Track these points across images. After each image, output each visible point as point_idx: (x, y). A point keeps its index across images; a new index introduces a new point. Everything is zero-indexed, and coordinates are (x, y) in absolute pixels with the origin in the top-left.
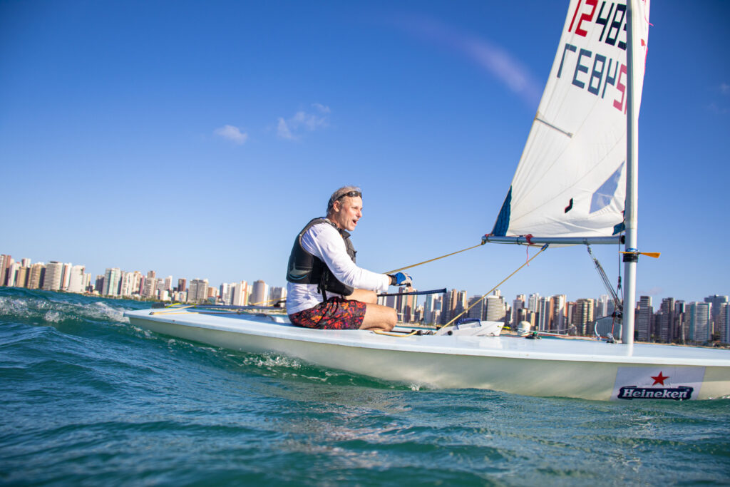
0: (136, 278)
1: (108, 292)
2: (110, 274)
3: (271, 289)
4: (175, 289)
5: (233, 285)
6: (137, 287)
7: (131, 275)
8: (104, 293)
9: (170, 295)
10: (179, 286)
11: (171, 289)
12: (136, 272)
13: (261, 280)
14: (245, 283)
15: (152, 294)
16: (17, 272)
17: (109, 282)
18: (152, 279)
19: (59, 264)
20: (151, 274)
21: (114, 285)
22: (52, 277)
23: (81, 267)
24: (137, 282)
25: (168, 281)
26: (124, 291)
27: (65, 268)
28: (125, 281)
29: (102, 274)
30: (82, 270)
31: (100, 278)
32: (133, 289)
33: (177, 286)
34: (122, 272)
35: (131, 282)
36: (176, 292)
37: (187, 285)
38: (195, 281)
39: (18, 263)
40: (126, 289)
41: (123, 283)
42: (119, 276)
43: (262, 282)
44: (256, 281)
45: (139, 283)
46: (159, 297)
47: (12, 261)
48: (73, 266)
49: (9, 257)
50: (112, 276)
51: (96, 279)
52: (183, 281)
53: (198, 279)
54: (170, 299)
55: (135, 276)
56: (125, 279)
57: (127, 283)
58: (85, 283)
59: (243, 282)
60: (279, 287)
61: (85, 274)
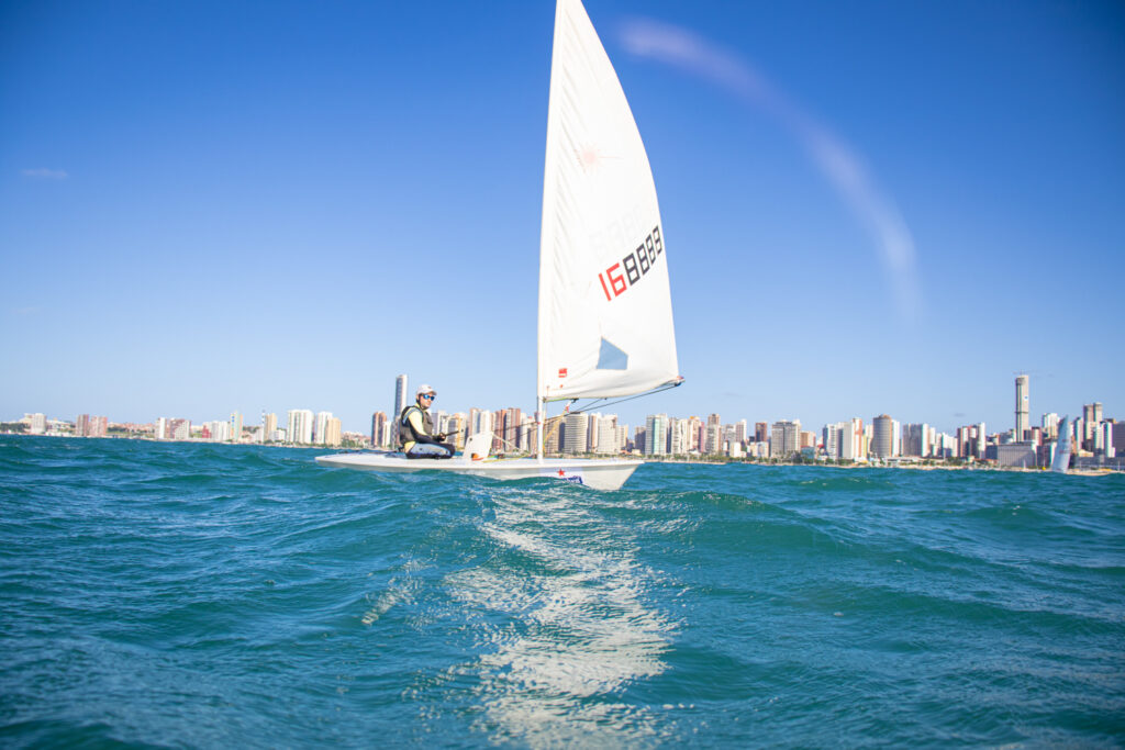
0: (692, 426)
1: (653, 451)
2: (654, 423)
3: (905, 428)
4: (752, 439)
5: (839, 426)
6: (694, 440)
7: (685, 422)
8: (648, 452)
9: (744, 448)
10: (758, 433)
11: (746, 438)
12: (693, 418)
13: (885, 414)
14: (857, 421)
15: (716, 448)
16: (529, 431)
17: (653, 436)
18: (715, 426)
19: (581, 415)
20: (714, 419)
21: (661, 439)
22: (575, 435)
23: (612, 417)
24: (693, 432)
25: (740, 428)
26: (676, 447)
27: (591, 420)
28: (676, 433)
29: (643, 425)
30: (614, 421)
31: (640, 432)
32: (688, 443)
33: (754, 434)
34: (671, 419)
35: (685, 433)
36: (752, 443)
37: (769, 432)
38: (779, 425)
39: (529, 418)
40: (678, 444)
41: (673, 435)
42: (666, 425)
43: (886, 418)
44: (877, 416)
45: (696, 433)
46: (728, 453)
47: (523, 416)
48: (603, 416)
49: (518, 410)
50: (657, 426)
51: (635, 433)
52: (763, 425)
53: (785, 421)
54: (744, 455)
55: (689, 423)
56: (676, 429)
57: (680, 435)
58: (619, 440)
59: (854, 420)
60: (917, 424)
61: (619, 426)
